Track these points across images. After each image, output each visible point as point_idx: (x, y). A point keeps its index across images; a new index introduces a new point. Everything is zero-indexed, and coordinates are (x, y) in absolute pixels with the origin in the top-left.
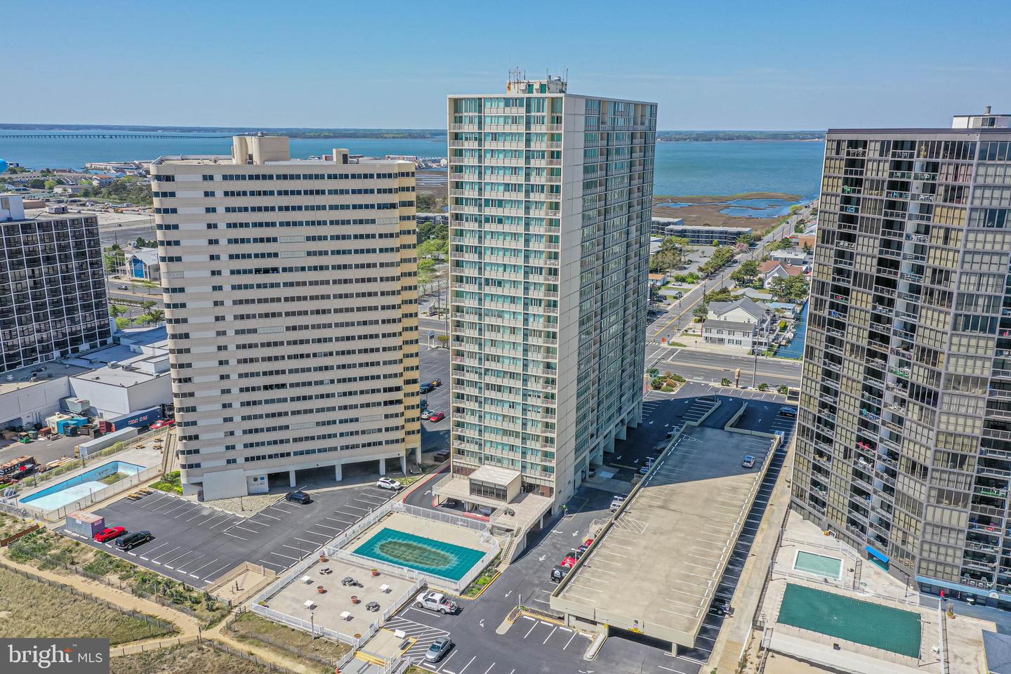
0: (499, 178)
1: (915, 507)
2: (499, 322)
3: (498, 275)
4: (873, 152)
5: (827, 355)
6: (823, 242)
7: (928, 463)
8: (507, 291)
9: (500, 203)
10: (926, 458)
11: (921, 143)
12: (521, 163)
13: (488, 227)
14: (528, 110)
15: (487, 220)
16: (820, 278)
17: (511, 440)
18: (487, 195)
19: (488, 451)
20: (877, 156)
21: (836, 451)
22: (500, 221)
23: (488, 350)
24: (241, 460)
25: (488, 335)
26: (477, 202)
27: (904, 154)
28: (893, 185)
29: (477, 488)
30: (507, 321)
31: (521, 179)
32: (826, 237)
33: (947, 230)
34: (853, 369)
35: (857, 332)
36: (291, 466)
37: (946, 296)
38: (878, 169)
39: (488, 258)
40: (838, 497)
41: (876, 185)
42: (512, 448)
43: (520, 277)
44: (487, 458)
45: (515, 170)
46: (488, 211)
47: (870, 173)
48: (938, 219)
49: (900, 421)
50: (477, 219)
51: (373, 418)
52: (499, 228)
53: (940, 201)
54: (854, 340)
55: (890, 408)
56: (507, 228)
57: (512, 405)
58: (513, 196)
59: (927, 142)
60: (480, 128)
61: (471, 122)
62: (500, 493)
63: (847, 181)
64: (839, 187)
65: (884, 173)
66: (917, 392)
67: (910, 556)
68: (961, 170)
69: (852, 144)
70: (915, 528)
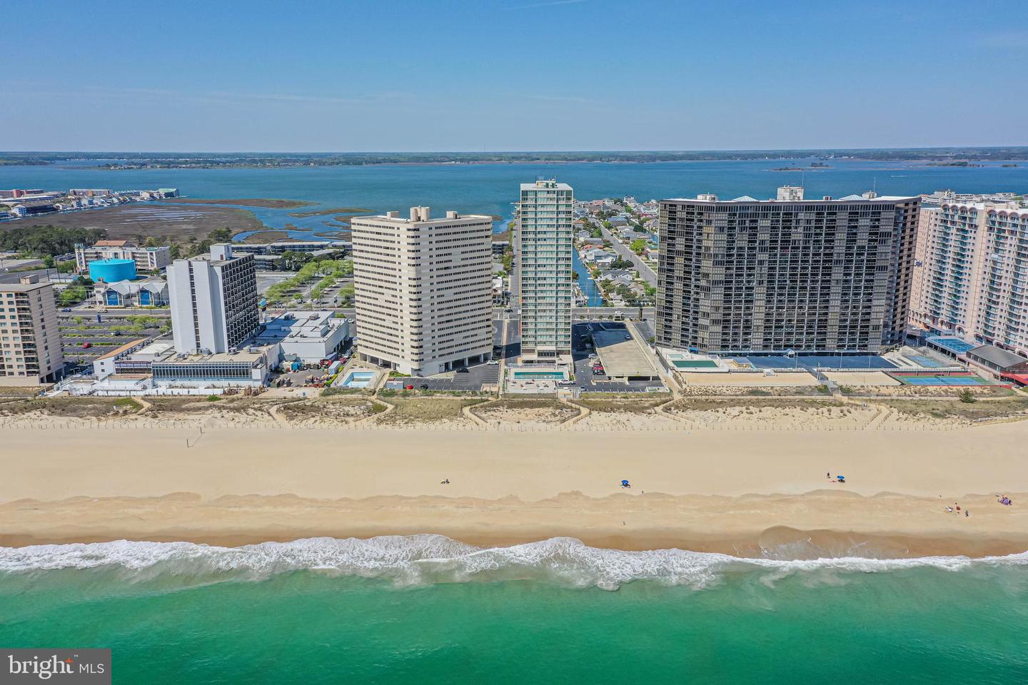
0: (544, 222)
1: (706, 327)
2: (545, 282)
3: (544, 262)
4: (679, 208)
5: (667, 283)
6: (662, 241)
7: (709, 311)
8: (548, 268)
9: (545, 232)
10: (708, 310)
11: (696, 206)
12: (555, 216)
13: (539, 243)
14: (557, 195)
15: (539, 240)
16: (661, 254)
17: (551, 333)
18: (539, 229)
19: (539, 339)
20: (681, 210)
21: (675, 317)
22: (545, 240)
23: (539, 295)
24: (437, 357)
25: (539, 288)
26: (535, 233)
27: (691, 210)
28: (687, 220)
29: (540, 354)
30: (548, 281)
31: (554, 222)
32: (663, 239)
33: (708, 234)
34: (678, 286)
35: (679, 272)
36: (451, 359)
37: (710, 255)
38: (681, 214)
39: (539, 255)
40: (676, 336)
41: (682, 219)
42: (551, 336)
43: (554, 262)
44: (539, 343)
45: (551, 219)
46: (539, 236)
47: (679, 215)
48: (705, 230)
49: (698, 300)
50: (535, 240)
51: (482, 334)
52: (545, 243)
53: (705, 224)
54: (678, 275)
55: (693, 296)
56: (548, 242)
57: (551, 317)
58: (551, 229)
59: (698, 206)
60: (536, 202)
61: (532, 199)
62: (551, 354)
63: (669, 219)
64: (667, 221)
65: (684, 215)
66: (703, 288)
67: (705, 346)
68: (711, 215)
69: (670, 205)
70: (706, 335)
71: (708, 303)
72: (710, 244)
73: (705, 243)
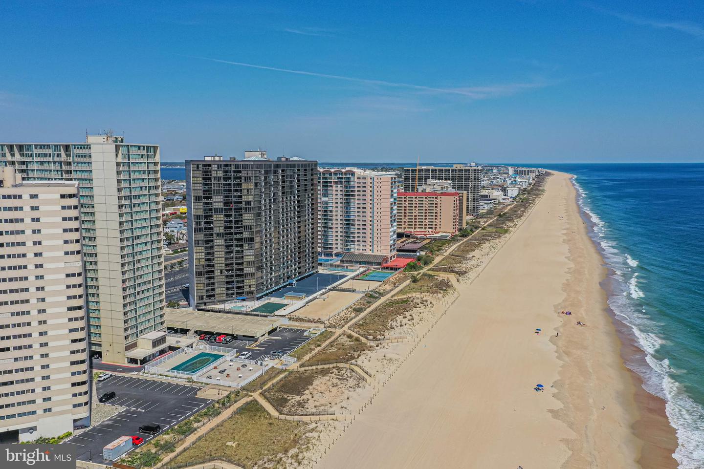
0: (137, 184)
1: (251, 275)
2: (141, 257)
3: (140, 232)
4: (214, 167)
5: (206, 241)
6: (196, 200)
8: (144, 240)
9: (139, 196)
11: (233, 165)
12: (146, 176)
13: (134, 209)
14: (147, 152)
15: (134, 206)
16: (197, 214)
18: (133, 193)
20: (216, 169)
21: (217, 273)
22: (139, 205)
23: (137, 273)
25: (136, 266)
26: (130, 198)
27: (227, 168)
28: (224, 178)
30: (144, 255)
31: (146, 184)
32: (197, 199)
33: (248, 190)
34: (219, 242)
37: (251, 209)
38: (217, 173)
39: (135, 225)
40: (220, 290)
41: (218, 178)
43: (148, 231)
45: (143, 180)
46: (133, 201)
47: (214, 174)
48: (244, 186)
49: (241, 251)
50: (131, 206)
52: (139, 209)
53: (243, 181)
54: (218, 231)
56: (142, 208)
58: (144, 192)
59: (236, 165)
60: (128, 160)
61: (124, 156)
63: (204, 178)
64: (200, 180)
65: (220, 174)
66: (247, 240)
67: (252, 292)
68: (249, 172)
69: (204, 166)
70: (253, 282)
71: (252, 252)
72: (250, 198)
73: (245, 198)
